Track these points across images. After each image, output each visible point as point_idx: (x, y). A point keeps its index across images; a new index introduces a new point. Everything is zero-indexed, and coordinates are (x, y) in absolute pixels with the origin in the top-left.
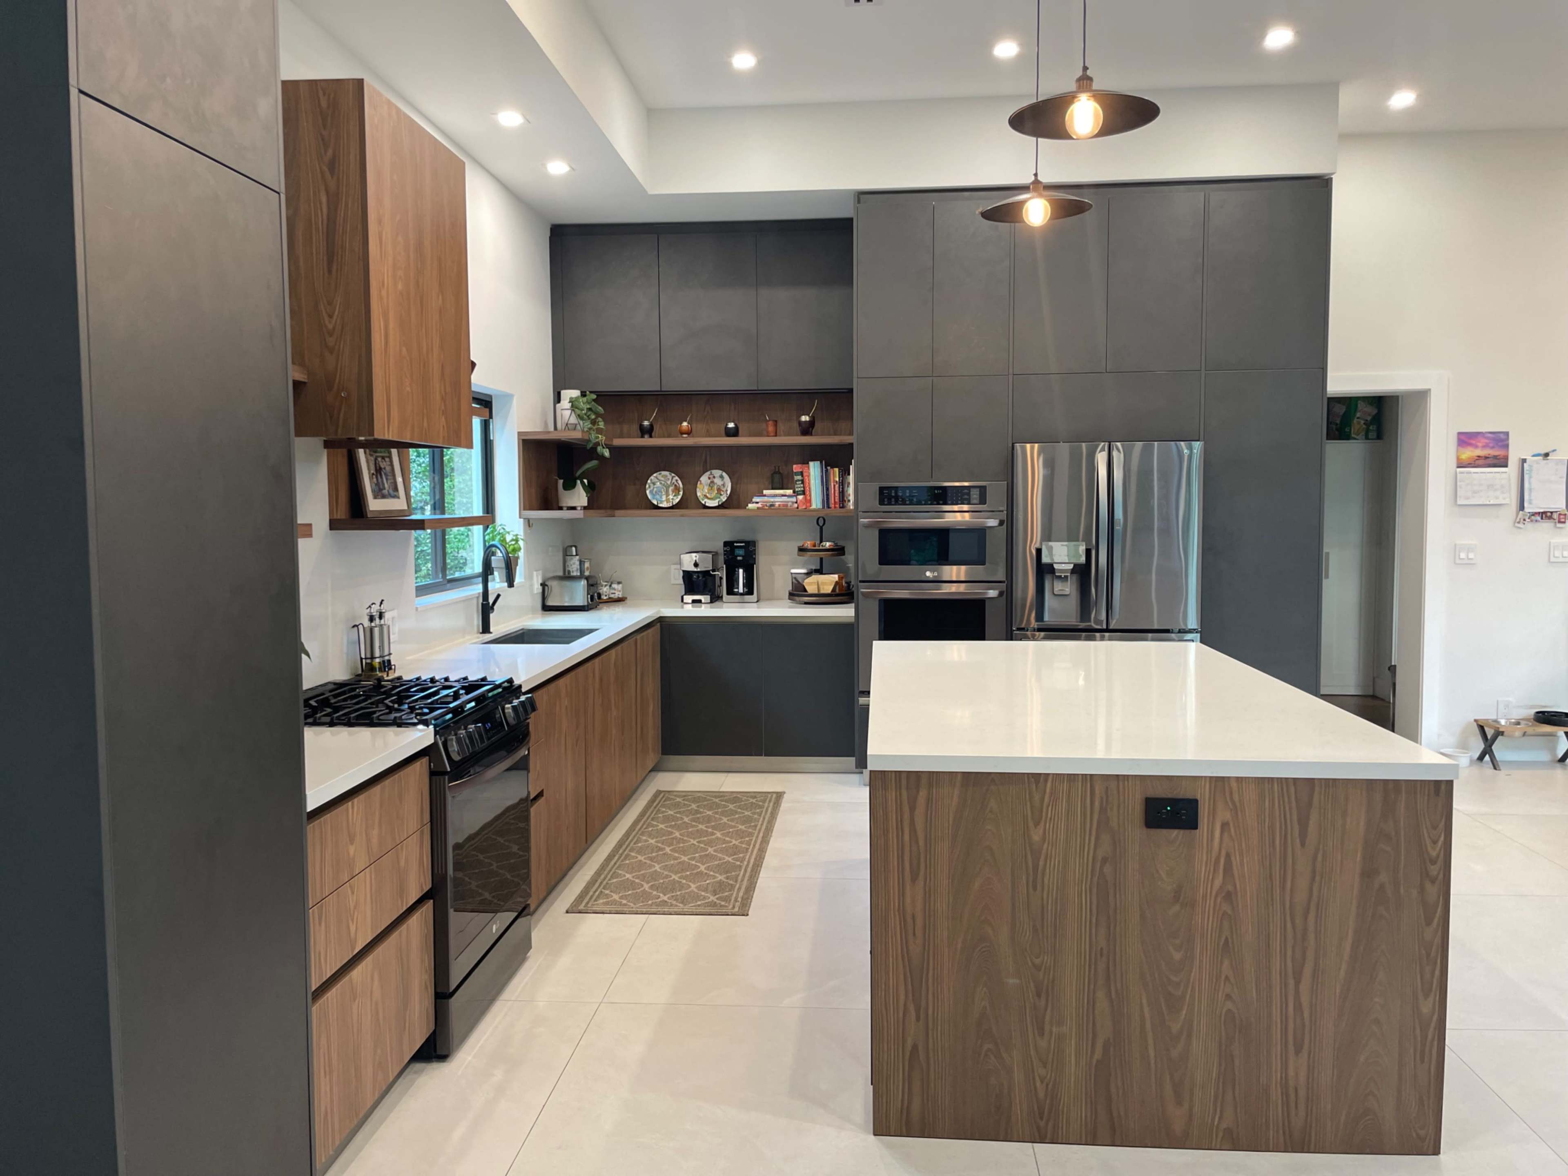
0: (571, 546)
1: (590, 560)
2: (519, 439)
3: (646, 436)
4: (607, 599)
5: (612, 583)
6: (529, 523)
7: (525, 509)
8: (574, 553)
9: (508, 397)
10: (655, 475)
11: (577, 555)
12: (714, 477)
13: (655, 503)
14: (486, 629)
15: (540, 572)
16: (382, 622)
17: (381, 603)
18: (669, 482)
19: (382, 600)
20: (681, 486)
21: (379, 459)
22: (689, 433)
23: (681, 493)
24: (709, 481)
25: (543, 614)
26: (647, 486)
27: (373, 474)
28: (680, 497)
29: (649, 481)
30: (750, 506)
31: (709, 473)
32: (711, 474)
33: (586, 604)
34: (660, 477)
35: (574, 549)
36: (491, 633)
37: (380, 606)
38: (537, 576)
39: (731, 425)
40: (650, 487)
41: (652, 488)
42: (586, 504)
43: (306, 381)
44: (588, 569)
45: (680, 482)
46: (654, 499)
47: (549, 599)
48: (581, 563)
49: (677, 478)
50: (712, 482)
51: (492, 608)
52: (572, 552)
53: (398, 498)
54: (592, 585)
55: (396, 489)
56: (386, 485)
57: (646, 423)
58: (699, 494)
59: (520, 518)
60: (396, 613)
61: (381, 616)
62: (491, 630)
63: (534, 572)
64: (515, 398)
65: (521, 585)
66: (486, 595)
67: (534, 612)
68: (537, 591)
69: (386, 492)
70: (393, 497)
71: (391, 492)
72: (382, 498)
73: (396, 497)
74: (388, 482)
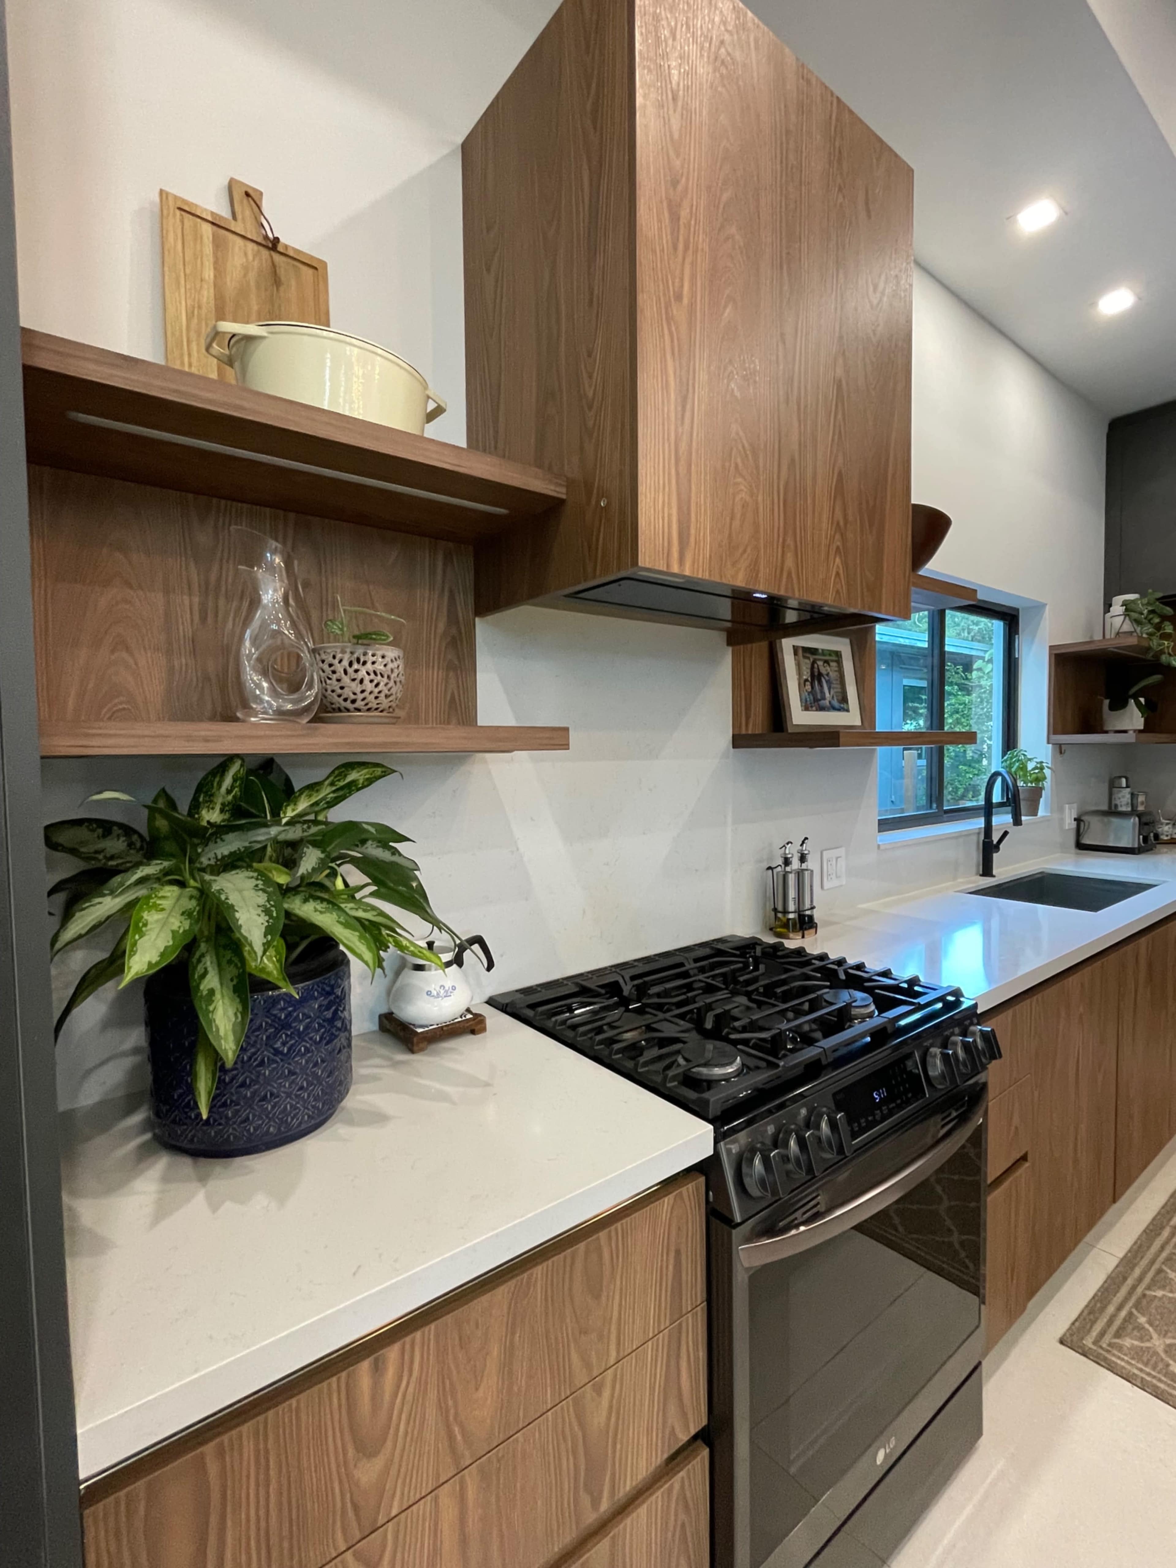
0: (1120, 777)
1: (1146, 794)
2: (1050, 653)
4: (1168, 840)
6: (1060, 749)
7: (1055, 733)
8: (1124, 785)
9: (1039, 608)
11: (1127, 787)
14: (987, 870)
15: (1075, 805)
16: (804, 866)
17: (803, 842)
19: (806, 838)
21: (820, 663)
25: (1077, 854)
27: (806, 680)
33: (1136, 846)
35: (1124, 780)
36: (994, 876)
37: (802, 845)
38: (1070, 809)
42: (1142, 728)
43: (564, 497)
44: (1142, 803)
47: (1086, 836)
48: (1133, 796)
51: (997, 848)
52: (1121, 783)
53: (848, 711)
54: (1146, 824)
55: (844, 699)
56: (827, 695)
59: (1048, 743)
60: (841, 852)
61: (803, 858)
62: (994, 872)
63: (1067, 806)
64: (1047, 607)
65: (1045, 819)
66: (989, 831)
67: (1064, 850)
68: (1070, 826)
69: (826, 703)
70: (839, 710)
71: (835, 703)
72: (817, 710)
73: (843, 710)
74: (831, 693)
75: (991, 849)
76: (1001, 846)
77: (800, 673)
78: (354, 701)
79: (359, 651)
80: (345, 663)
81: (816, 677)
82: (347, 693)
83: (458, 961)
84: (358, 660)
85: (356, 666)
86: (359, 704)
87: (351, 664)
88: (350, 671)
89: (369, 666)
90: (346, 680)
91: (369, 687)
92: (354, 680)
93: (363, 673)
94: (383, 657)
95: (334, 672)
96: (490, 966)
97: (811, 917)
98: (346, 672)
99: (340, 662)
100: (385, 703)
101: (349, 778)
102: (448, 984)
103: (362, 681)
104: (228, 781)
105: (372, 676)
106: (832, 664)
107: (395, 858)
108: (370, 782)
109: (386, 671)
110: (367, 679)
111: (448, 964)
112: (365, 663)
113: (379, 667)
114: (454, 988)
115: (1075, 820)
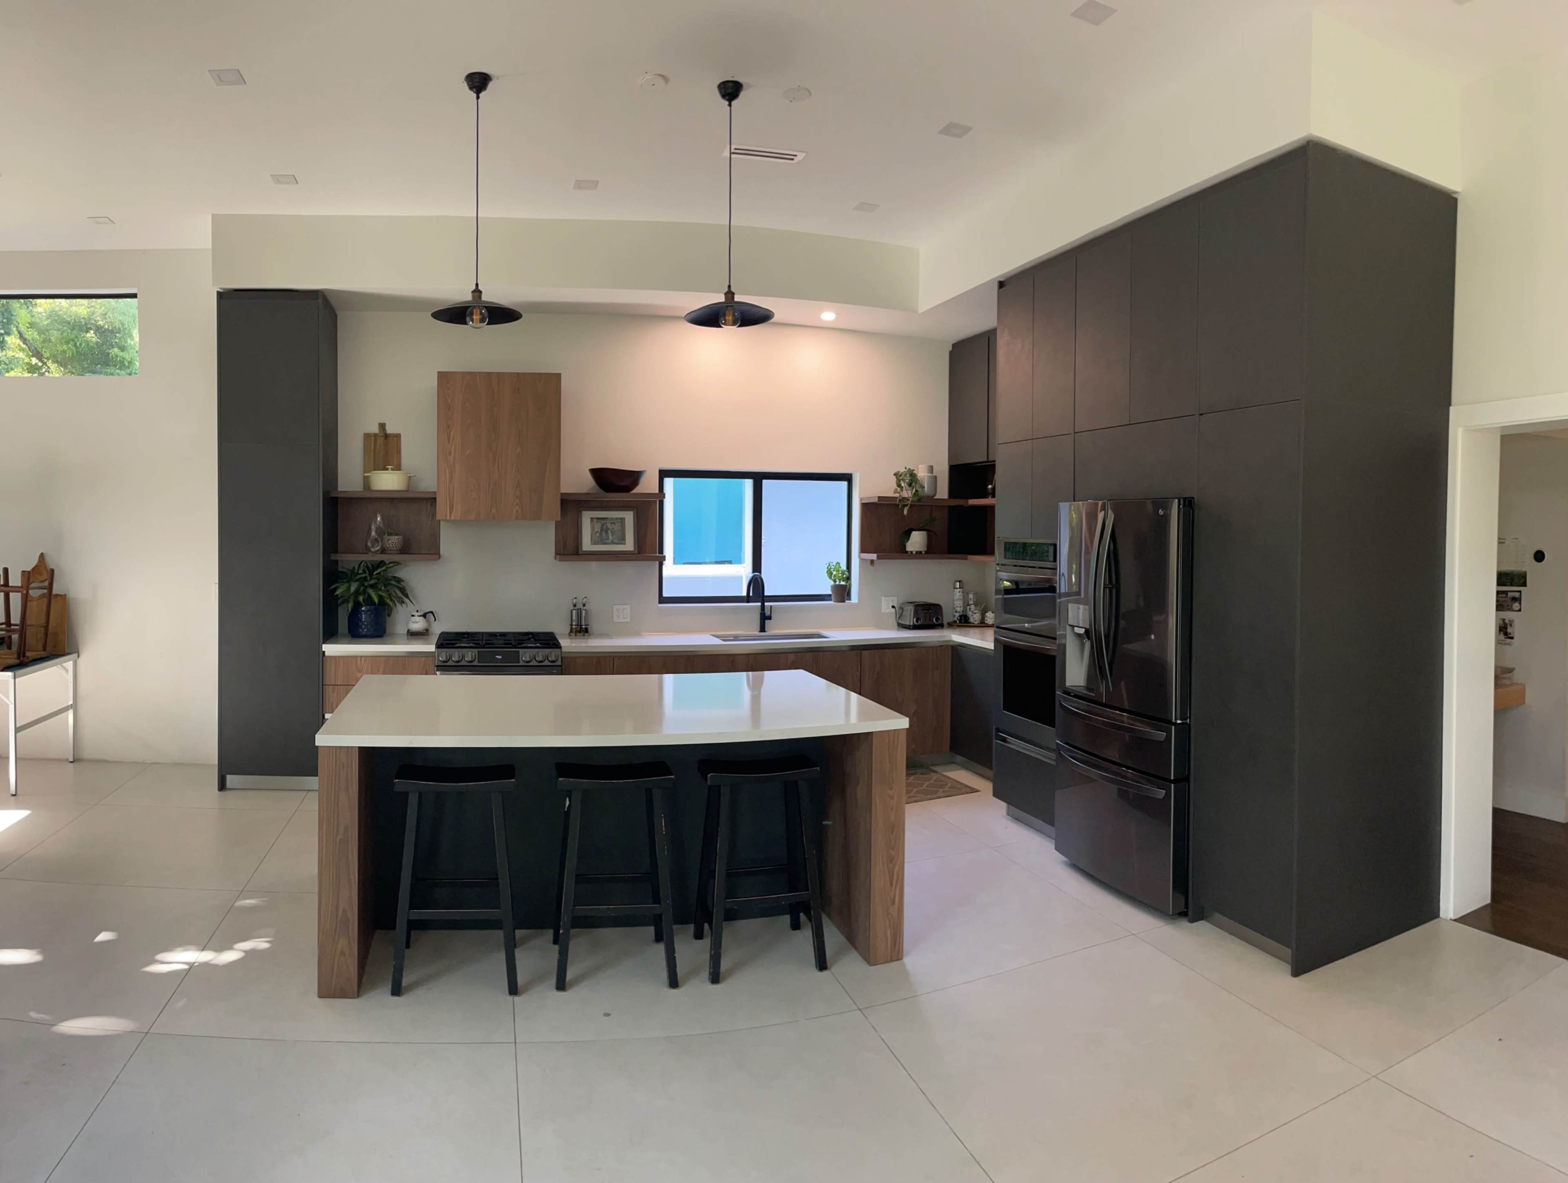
0: (956, 582)
2: (860, 503)
4: (978, 624)
5: (985, 612)
6: (872, 562)
8: (958, 587)
11: (960, 588)
14: (763, 629)
15: (894, 598)
16: (584, 608)
21: (609, 523)
27: (597, 532)
35: (958, 583)
38: (889, 600)
42: (924, 550)
51: (769, 618)
53: (624, 544)
55: (623, 539)
56: (610, 537)
59: (859, 558)
60: (628, 607)
61: (584, 605)
62: (766, 630)
63: (883, 598)
64: (859, 474)
65: (854, 605)
66: (763, 607)
67: (879, 626)
68: (887, 611)
69: (610, 541)
70: (619, 544)
71: (616, 541)
72: (602, 544)
73: (622, 544)
74: (614, 537)
75: (765, 618)
76: (772, 616)
77: (593, 528)
79: (390, 537)
80: (386, 540)
81: (604, 530)
82: (387, 547)
83: (424, 616)
84: (389, 540)
86: (389, 549)
89: (392, 541)
91: (391, 545)
92: (388, 544)
93: (390, 542)
94: (394, 538)
95: (384, 543)
96: (435, 620)
97: (587, 629)
98: (386, 542)
100: (395, 549)
101: (390, 566)
105: (393, 543)
106: (616, 524)
107: (399, 585)
108: (394, 566)
109: (395, 541)
111: (420, 616)
114: (419, 622)
115: (893, 607)
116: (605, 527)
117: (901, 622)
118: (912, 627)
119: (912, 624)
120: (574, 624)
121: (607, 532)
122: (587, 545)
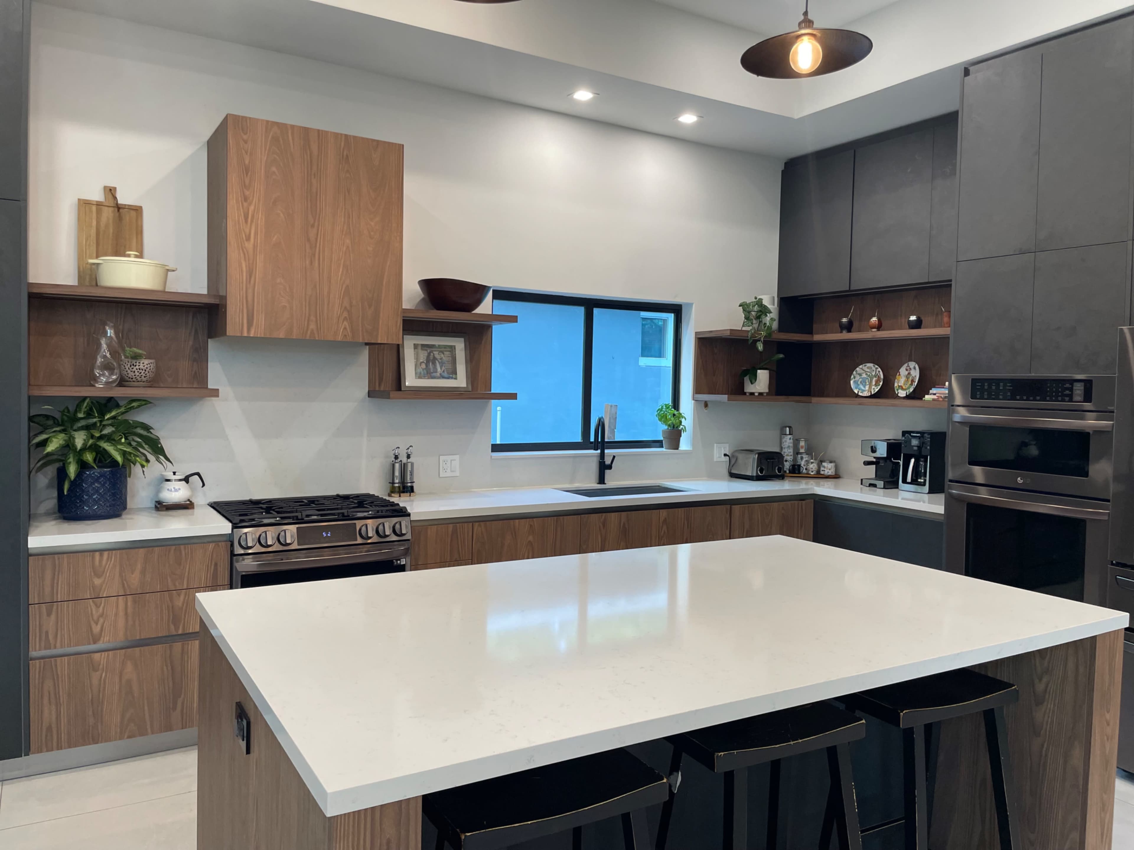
0: (786, 427)
2: (695, 338)
3: (844, 332)
4: (814, 475)
5: (822, 461)
6: (706, 404)
7: (696, 393)
8: (788, 433)
9: (690, 305)
10: (861, 367)
11: (790, 434)
12: (910, 369)
13: (856, 392)
14: (601, 480)
15: (726, 445)
16: (409, 460)
17: (409, 448)
18: (874, 374)
20: (882, 377)
21: (436, 353)
22: (879, 327)
23: (881, 383)
24: (907, 373)
25: (729, 481)
26: (852, 377)
27: (423, 362)
28: (879, 387)
29: (854, 373)
30: (927, 397)
31: (906, 365)
32: (908, 366)
34: (865, 369)
35: (788, 429)
37: (407, 449)
38: (720, 448)
39: (913, 318)
40: (855, 377)
41: (856, 379)
42: (768, 391)
44: (803, 447)
45: (881, 373)
46: (856, 388)
47: (734, 468)
48: (796, 441)
49: (879, 369)
50: (909, 374)
51: (610, 467)
52: (785, 431)
55: (454, 372)
56: (439, 369)
57: (844, 320)
58: (896, 385)
59: (692, 400)
60: (457, 457)
61: (408, 457)
62: (606, 482)
63: (715, 445)
64: (694, 305)
65: (686, 452)
66: (602, 455)
67: (712, 476)
68: (719, 460)
69: (438, 374)
70: (448, 378)
71: (445, 374)
72: (428, 378)
73: (452, 378)
74: (443, 368)
75: (603, 468)
76: (613, 465)
77: (417, 358)
78: (132, 379)
79: (134, 361)
80: (129, 365)
81: (430, 360)
82: (130, 376)
83: (186, 479)
84: (133, 365)
85: (132, 367)
86: (134, 379)
87: (131, 366)
88: (130, 368)
89: (137, 367)
90: (129, 371)
91: (137, 374)
92: (132, 371)
93: (135, 369)
94: (143, 363)
95: (125, 369)
96: (204, 485)
97: (412, 487)
98: (129, 369)
99: (127, 365)
100: (144, 379)
101: (132, 405)
102: (177, 488)
103: (134, 372)
104: (85, 404)
105: (138, 370)
106: (446, 353)
107: (149, 434)
108: (139, 406)
109: (144, 368)
110: (136, 371)
111: (180, 480)
112: (136, 366)
113: (141, 367)
114: (179, 489)
115: (725, 455)
116: (431, 357)
117: (733, 471)
118: (755, 478)
119: (755, 474)
120: (397, 481)
121: (434, 363)
122: (410, 380)
